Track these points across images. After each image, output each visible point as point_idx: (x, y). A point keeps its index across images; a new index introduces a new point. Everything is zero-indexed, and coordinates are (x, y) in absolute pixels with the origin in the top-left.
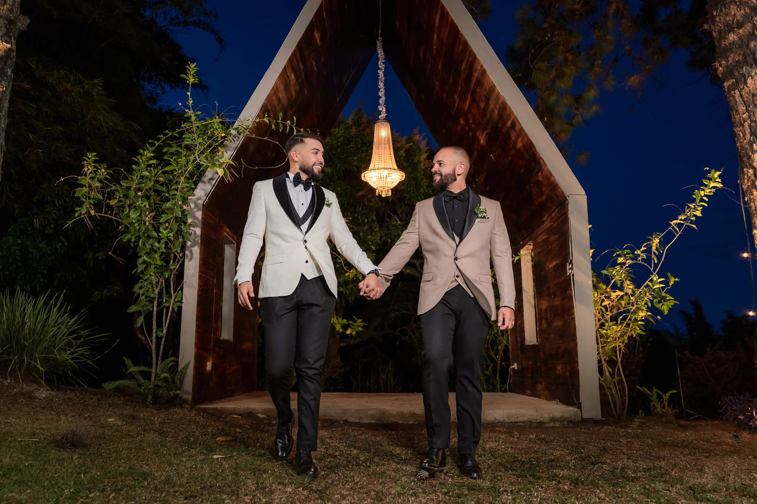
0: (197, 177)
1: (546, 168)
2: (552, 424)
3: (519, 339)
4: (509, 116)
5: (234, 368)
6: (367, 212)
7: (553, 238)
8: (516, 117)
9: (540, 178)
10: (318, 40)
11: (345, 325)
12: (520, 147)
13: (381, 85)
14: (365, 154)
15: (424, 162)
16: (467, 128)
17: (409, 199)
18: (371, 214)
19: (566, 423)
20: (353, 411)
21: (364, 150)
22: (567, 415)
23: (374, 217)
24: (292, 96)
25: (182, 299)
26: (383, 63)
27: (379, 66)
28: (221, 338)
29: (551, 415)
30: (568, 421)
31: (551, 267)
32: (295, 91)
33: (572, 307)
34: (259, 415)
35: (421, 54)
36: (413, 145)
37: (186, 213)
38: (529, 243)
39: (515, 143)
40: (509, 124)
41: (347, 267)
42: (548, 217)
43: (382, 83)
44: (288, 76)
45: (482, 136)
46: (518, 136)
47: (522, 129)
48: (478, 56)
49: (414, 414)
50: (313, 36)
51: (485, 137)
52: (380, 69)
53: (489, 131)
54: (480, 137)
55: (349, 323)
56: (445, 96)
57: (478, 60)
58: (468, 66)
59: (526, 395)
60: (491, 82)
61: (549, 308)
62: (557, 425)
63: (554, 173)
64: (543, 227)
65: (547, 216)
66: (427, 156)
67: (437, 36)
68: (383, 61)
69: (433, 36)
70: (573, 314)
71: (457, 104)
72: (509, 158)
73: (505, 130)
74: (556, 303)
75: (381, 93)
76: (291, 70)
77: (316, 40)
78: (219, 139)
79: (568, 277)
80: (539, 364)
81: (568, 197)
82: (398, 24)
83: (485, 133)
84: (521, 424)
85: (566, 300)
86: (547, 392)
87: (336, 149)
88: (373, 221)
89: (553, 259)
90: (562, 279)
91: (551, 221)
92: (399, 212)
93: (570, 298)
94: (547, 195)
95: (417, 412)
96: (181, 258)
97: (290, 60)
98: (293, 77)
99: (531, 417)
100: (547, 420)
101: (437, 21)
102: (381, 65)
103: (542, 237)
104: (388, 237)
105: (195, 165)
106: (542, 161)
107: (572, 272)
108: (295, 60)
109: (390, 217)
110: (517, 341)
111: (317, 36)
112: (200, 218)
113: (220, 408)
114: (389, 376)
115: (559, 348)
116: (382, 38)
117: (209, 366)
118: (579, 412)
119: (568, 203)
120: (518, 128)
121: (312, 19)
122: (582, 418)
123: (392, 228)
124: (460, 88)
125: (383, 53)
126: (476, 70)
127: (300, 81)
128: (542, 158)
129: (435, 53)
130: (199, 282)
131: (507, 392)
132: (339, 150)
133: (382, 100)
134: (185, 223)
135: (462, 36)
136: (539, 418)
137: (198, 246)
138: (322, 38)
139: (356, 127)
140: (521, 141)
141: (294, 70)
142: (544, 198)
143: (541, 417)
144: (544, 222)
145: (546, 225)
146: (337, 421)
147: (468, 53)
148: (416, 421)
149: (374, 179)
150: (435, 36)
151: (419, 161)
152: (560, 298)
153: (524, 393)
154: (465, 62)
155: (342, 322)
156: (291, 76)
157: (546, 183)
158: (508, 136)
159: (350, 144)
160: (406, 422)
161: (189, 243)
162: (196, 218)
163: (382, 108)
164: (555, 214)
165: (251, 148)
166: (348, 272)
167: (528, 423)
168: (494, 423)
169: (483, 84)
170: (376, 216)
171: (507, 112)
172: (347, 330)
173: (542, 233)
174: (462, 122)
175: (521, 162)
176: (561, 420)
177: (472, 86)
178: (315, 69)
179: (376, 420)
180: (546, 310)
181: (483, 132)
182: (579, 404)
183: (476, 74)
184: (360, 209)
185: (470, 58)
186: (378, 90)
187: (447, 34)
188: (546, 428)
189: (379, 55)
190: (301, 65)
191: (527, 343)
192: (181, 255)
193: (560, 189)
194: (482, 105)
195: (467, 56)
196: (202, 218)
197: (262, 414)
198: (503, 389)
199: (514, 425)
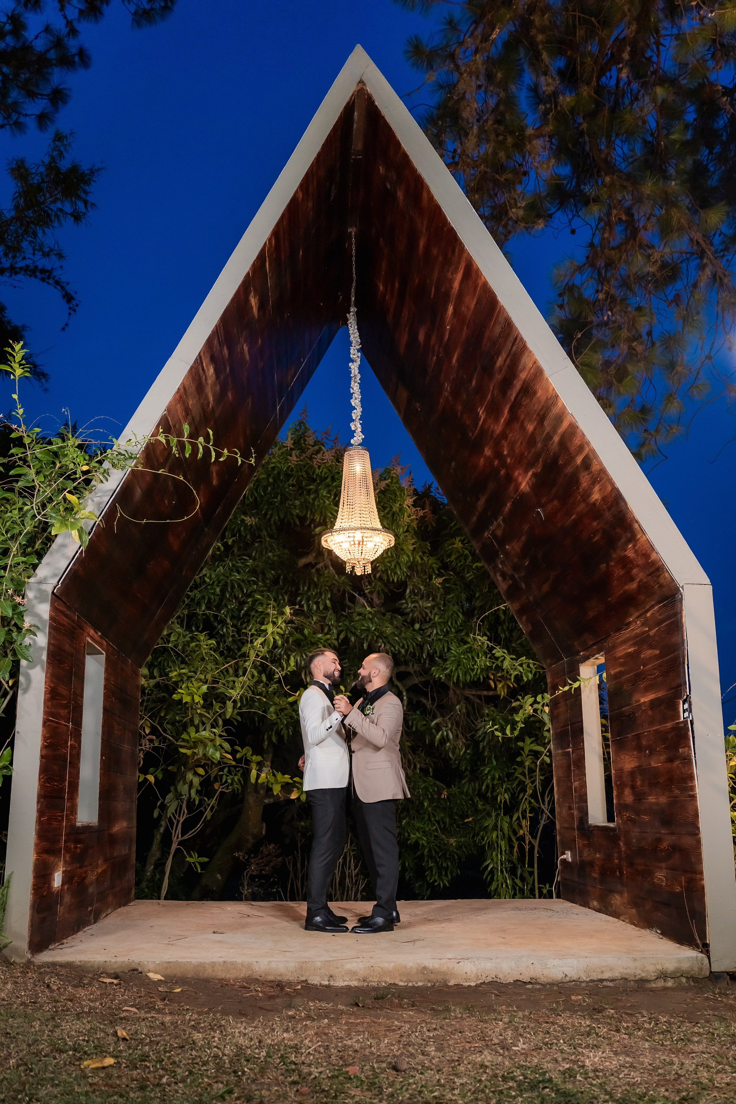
0: (42, 543)
1: (644, 538)
2: (660, 984)
3: (575, 813)
4: (581, 448)
5: (100, 870)
6: (316, 594)
7: (648, 653)
8: (593, 451)
9: (630, 553)
10: (255, 310)
11: (288, 784)
12: (597, 500)
13: (355, 388)
14: (312, 496)
15: (409, 510)
16: (496, 463)
17: (383, 572)
18: (323, 597)
19: (684, 980)
20: (319, 964)
21: (311, 489)
22: (685, 966)
23: (328, 602)
24: (209, 403)
25: (11, 764)
26: (358, 351)
27: (351, 356)
28: (78, 824)
29: (660, 967)
30: (687, 977)
31: (645, 702)
32: (214, 396)
33: (691, 777)
34: (151, 975)
35: (421, 337)
36: (391, 482)
37: (22, 608)
38: (597, 656)
39: (587, 494)
40: (579, 460)
41: (288, 687)
42: (638, 617)
43: (356, 384)
44: (203, 370)
45: (523, 478)
46: (594, 481)
47: (603, 471)
48: (530, 345)
49: (425, 968)
50: (247, 301)
51: (530, 479)
52: (353, 361)
53: (539, 470)
54: (520, 479)
55: (294, 781)
56: (459, 408)
57: (530, 352)
58: (508, 360)
59: (589, 908)
60: (551, 390)
61: (640, 770)
62: (670, 984)
63: (657, 546)
64: (626, 634)
65: (637, 614)
66: (414, 501)
67: (455, 309)
68: (358, 347)
69: (446, 309)
70: (693, 788)
71: (481, 423)
72: (573, 517)
73: (569, 470)
74: (654, 764)
75: (356, 401)
76: (208, 359)
77: (252, 308)
78: (77, 476)
79: (682, 725)
80: (616, 861)
81: (682, 587)
82: (381, 288)
83: (530, 473)
84: (608, 984)
85: (677, 763)
86: (634, 911)
87: (265, 488)
88: (326, 608)
89: (647, 690)
90: (669, 725)
91: (643, 624)
92: (366, 591)
93: (687, 761)
94: (639, 582)
95: (431, 966)
96: (11, 688)
97: (209, 342)
98: (212, 370)
99: (625, 971)
100: (652, 976)
101: (456, 285)
102: (355, 353)
103: (625, 649)
104: (352, 632)
105: (35, 522)
106: (636, 526)
107: (689, 717)
108: (216, 342)
109: (352, 599)
110: (573, 814)
111: (253, 301)
112: (46, 616)
113: (79, 963)
114: (348, 859)
115: (659, 840)
116: (356, 309)
117: (57, 880)
118: (706, 961)
119: (681, 600)
120: (595, 468)
121: (248, 274)
122: (711, 972)
123: (358, 618)
124: (489, 397)
125: (358, 334)
126: (524, 368)
127: (222, 377)
128: (637, 522)
129: (446, 338)
130: (43, 731)
131: (551, 897)
132: (269, 489)
133: (357, 414)
134: (19, 629)
135: (502, 310)
136: (638, 972)
137: (42, 667)
138: (262, 306)
139: (298, 452)
140: (600, 490)
141: (213, 359)
142: (634, 585)
143: (643, 971)
144: (629, 624)
145: (633, 630)
146: (290, 984)
147: (511, 339)
148: (429, 981)
149: (346, 546)
150: (451, 309)
151: (401, 509)
152: (663, 758)
153: (585, 904)
154: (504, 355)
155: (283, 780)
156: (208, 370)
157: (641, 561)
158: (574, 480)
159: (288, 481)
160: (410, 984)
161: (23, 663)
162: (37, 616)
163: (356, 426)
164: (652, 614)
165: (138, 492)
166: (291, 695)
167: (621, 982)
168: (563, 983)
169: (535, 393)
170: (331, 599)
171: (577, 442)
172: (290, 792)
173: (624, 642)
174: (488, 452)
175: (595, 524)
176: (676, 975)
177: (514, 395)
178: (247, 357)
179: (359, 980)
180: (632, 773)
181: (526, 472)
182: (703, 946)
183: (523, 376)
184: (306, 588)
185: (514, 348)
186: (351, 396)
187: (472, 306)
188: (652, 990)
189: (352, 337)
190: (226, 351)
191: (591, 821)
192: (10, 684)
193: (667, 575)
194: (530, 427)
195: (509, 344)
196: (51, 618)
197: (156, 973)
198: (545, 891)
199: (597, 985)
